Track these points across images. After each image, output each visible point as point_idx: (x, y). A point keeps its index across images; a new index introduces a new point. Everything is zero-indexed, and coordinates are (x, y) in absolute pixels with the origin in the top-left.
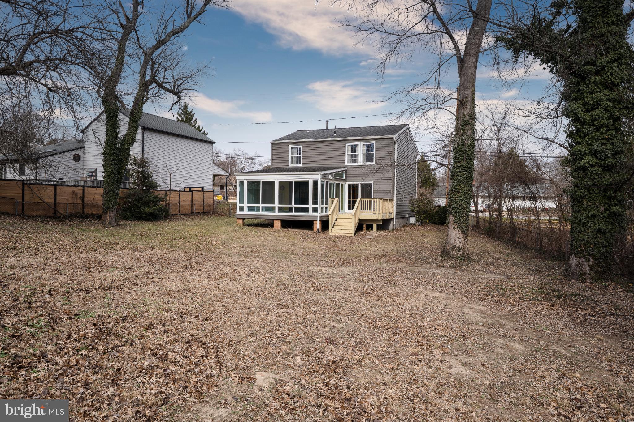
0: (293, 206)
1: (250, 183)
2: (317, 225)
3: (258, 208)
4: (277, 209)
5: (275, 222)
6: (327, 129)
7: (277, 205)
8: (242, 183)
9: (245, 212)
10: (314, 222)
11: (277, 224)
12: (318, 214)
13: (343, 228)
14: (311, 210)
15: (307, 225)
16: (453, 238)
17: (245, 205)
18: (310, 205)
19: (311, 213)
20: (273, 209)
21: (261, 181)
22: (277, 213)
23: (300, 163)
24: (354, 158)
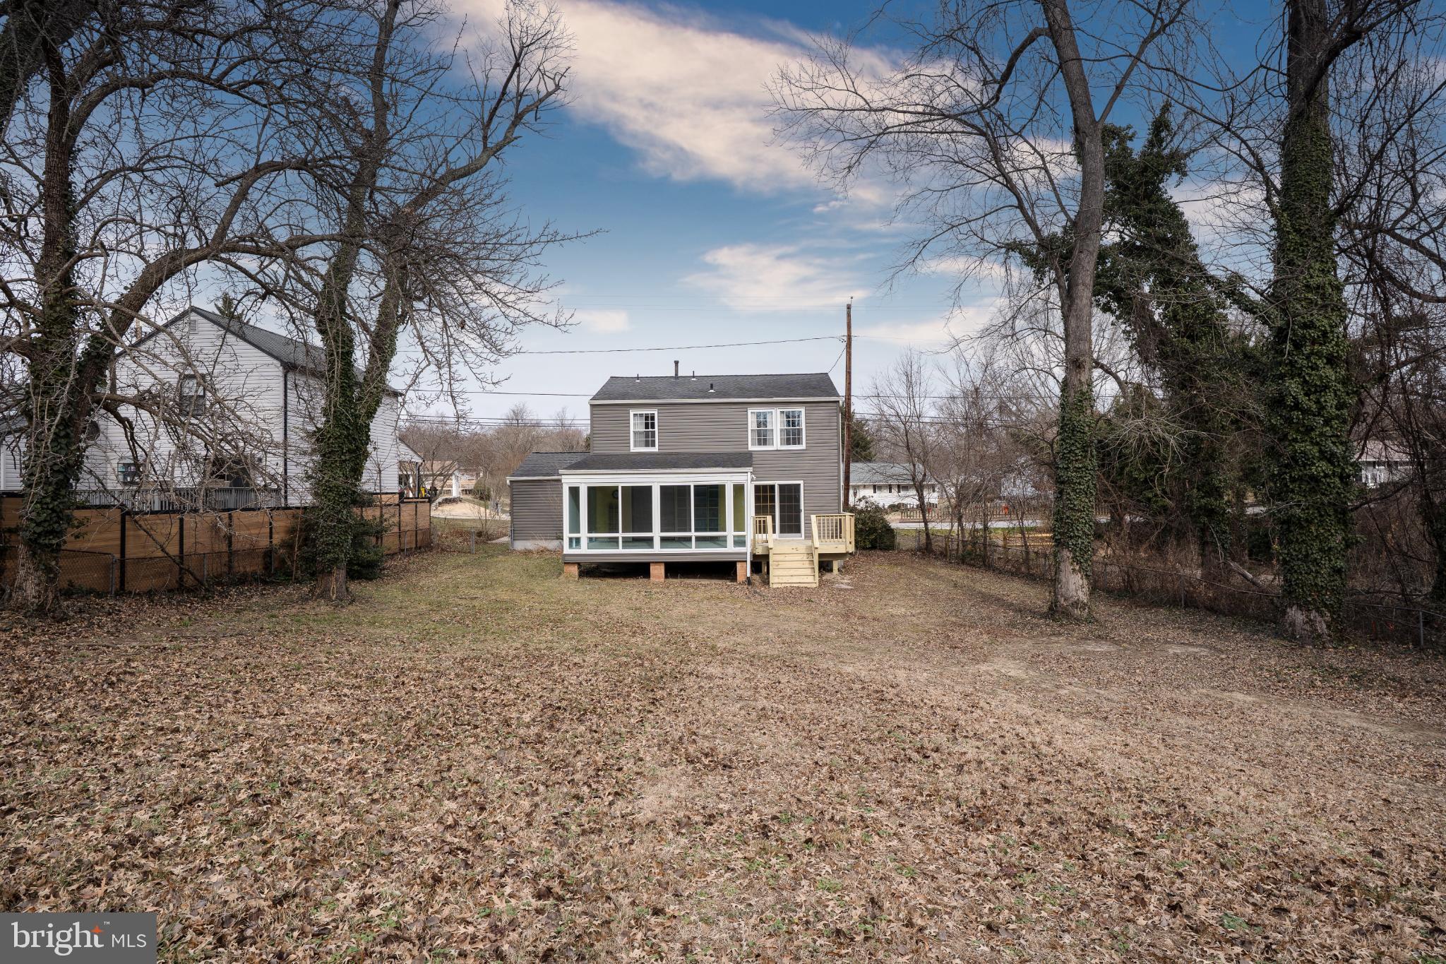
0: (693, 534)
1: (592, 491)
2: (744, 571)
3: (615, 540)
4: (657, 542)
5: (652, 568)
6: (676, 377)
7: (656, 533)
8: (574, 492)
9: (584, 549)
10: (739, 566)
11: (657, 572)
12: (747, 549)
13: (792, 572)
14: (730, 541)
15: (723, 570)
16: (1072, 587)
17: (584, 534)
18: (730, 532)
19: (730, 548)
20: (649, 541)
21: (620, 486)
22: (657, 548)
23: (653, 445)
24: (763, 438)
